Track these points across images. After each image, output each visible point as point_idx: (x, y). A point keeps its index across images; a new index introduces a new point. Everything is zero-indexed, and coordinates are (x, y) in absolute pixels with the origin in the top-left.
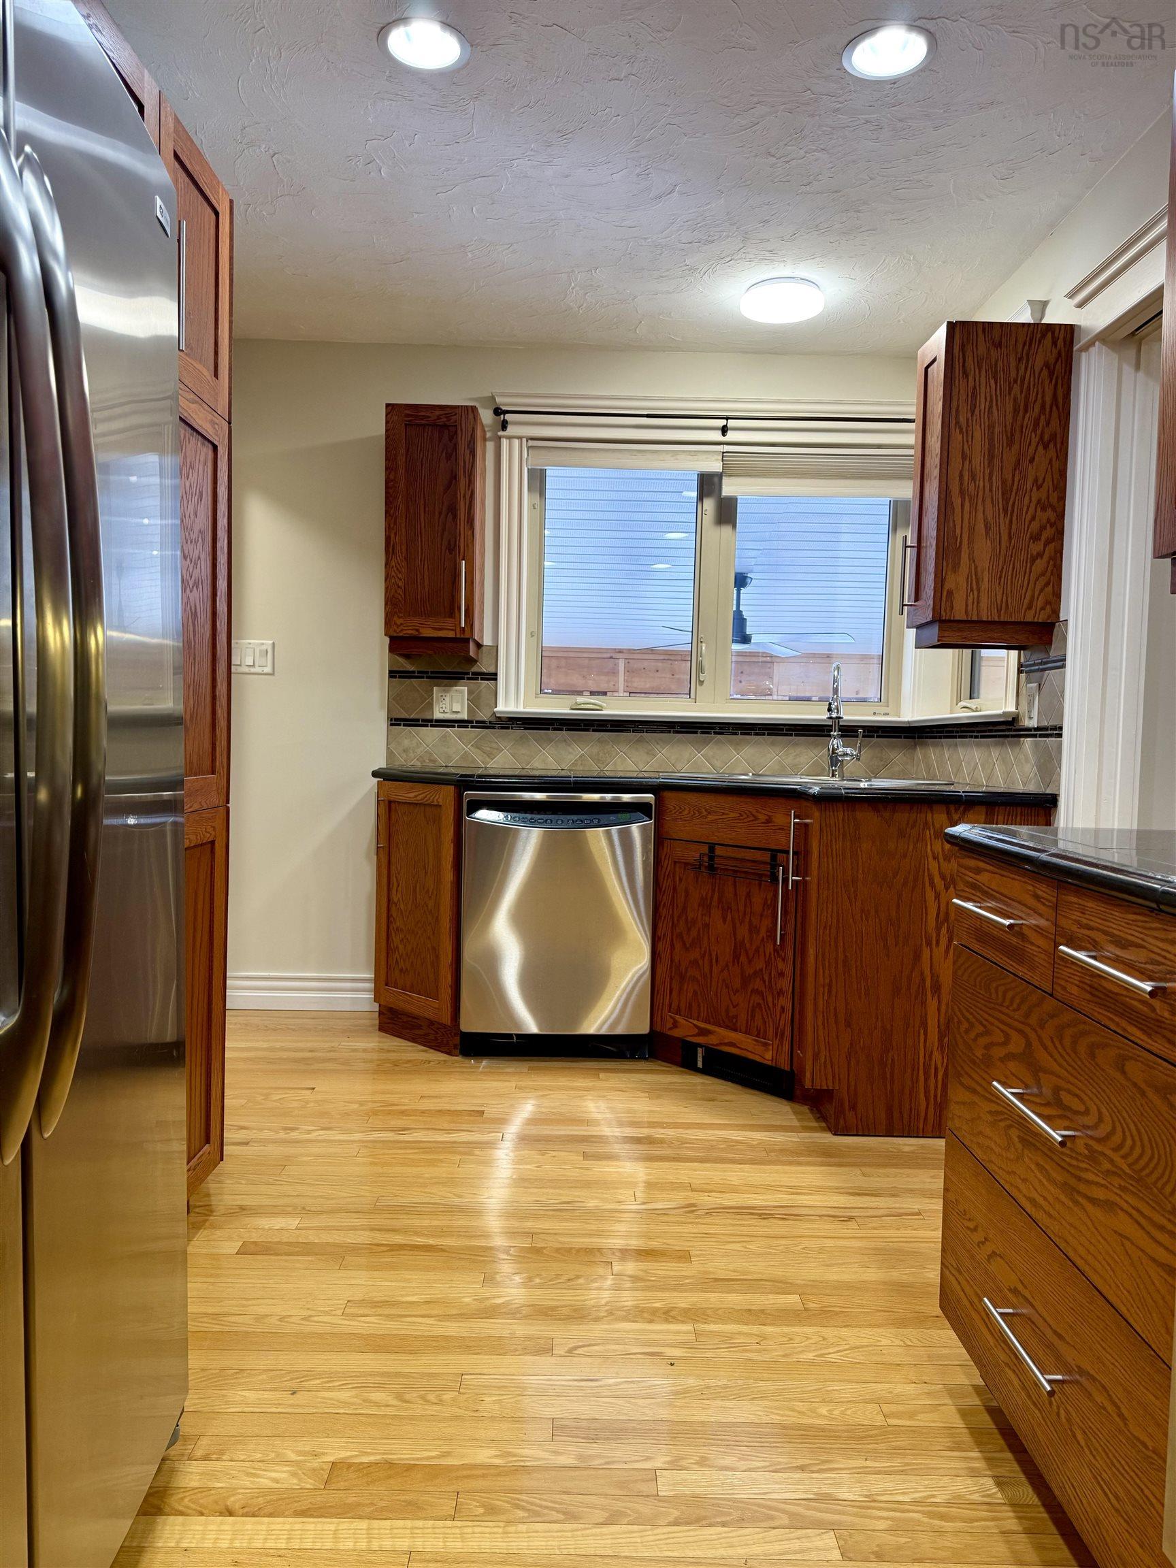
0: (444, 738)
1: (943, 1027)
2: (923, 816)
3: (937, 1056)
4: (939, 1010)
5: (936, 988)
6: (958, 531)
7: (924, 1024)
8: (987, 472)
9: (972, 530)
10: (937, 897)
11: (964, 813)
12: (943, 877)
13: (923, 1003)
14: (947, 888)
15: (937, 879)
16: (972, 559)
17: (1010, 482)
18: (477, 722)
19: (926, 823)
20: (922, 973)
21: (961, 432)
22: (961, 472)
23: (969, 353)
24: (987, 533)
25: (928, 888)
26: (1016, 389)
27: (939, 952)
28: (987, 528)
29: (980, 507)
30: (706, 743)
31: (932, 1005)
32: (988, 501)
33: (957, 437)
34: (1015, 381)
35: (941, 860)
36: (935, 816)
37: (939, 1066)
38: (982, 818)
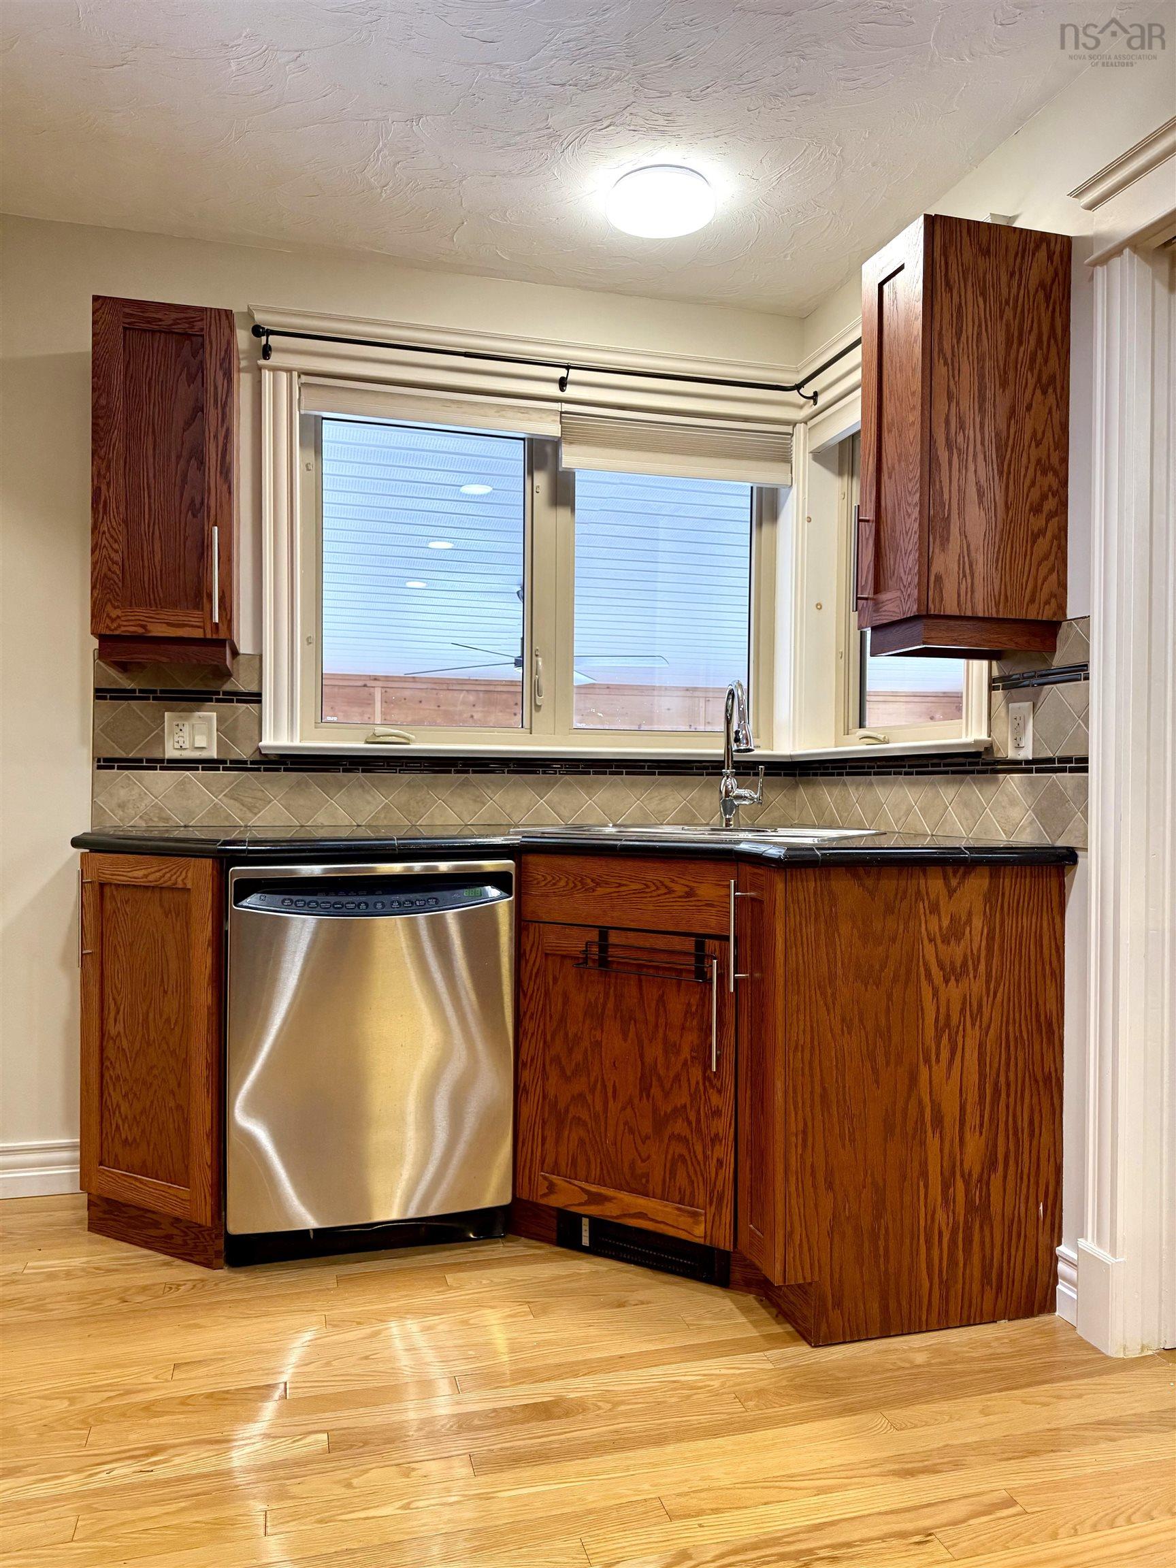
0: (182, 786)
1: (947, 1174)
2: (914, 882)
3: (940, 1214)
4: (941, 1150)
5: (938, 1121)
6: (946, 496)
7: (924, 1174)
8: (978, 420)
9: (962, 492)
10: (936, 993)
11: (964, 876)
12: (941, 966)
13: (923, 1143)
14: (947, 981)
15: (935, 969)
16: (963, 533)
17: (1004, 434)
18: (232, 762)
19: (918, 892)
20: (920, 1102)
21: (946, 363)
22: (947, 416)
23: (952, 259)
24: (980, 502)
25: (924, 983)
26: (1009, 313)
27: (940, 1070)
28: (981, 494)
29: (971, 467)
30: (550, 785)
31: (933, 1143)
32: (980, 457)
33: (941, 370)
34: (1007, 303)
35: (939, 941)
36: (930, 882)
37: (944, 1228)
38: (986, 883)
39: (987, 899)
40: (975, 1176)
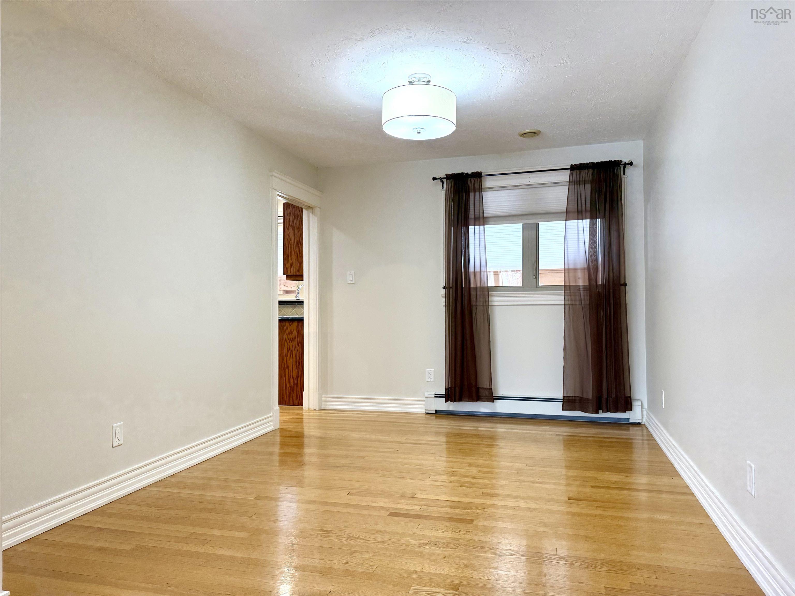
1: (289, 377)
2: (283, 324)
3: (288, 385)
4: (288, 372)
5: (288, 367)
6: (288, 253)
7: (285, 376)
8: (294, 239)
9: (291, 252)
10: (287, 344)
11: (293, 323)
13: (285, 371)
14: (289, 342)
15: (287, 339)
16: (291, 260)
17: (299, 241)
19: (284, 325)
20: (284, 363)
21: (287, 229)
22: (288, 239)
23: (288, 210)
24: (294, 253)
25: (285, 342)
26: (299, 217)
27: (288, 358)
28: (294, 252)
29: (293, 247)
33: (286, 230)
34: (299, 216)
35: (288, 334)
36: (286, 324)
37: (289, 387)
38: (297, 324)
39: (297, 327)
40: (295, 378)
